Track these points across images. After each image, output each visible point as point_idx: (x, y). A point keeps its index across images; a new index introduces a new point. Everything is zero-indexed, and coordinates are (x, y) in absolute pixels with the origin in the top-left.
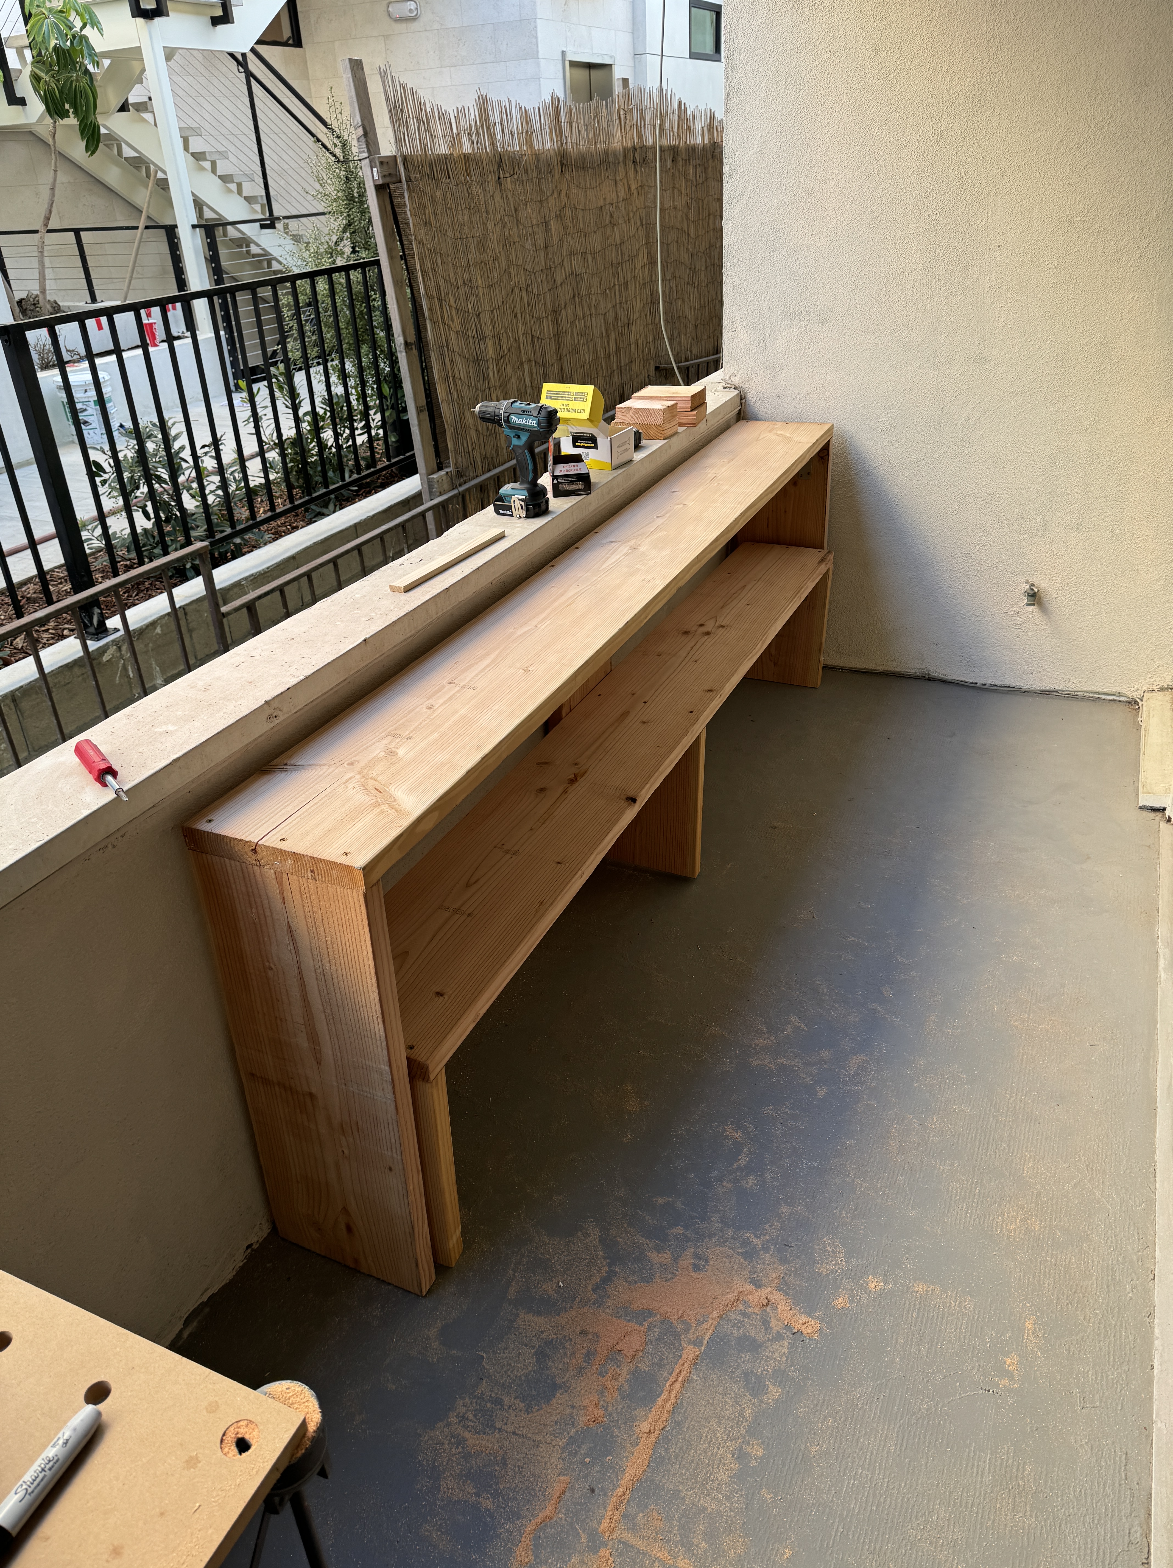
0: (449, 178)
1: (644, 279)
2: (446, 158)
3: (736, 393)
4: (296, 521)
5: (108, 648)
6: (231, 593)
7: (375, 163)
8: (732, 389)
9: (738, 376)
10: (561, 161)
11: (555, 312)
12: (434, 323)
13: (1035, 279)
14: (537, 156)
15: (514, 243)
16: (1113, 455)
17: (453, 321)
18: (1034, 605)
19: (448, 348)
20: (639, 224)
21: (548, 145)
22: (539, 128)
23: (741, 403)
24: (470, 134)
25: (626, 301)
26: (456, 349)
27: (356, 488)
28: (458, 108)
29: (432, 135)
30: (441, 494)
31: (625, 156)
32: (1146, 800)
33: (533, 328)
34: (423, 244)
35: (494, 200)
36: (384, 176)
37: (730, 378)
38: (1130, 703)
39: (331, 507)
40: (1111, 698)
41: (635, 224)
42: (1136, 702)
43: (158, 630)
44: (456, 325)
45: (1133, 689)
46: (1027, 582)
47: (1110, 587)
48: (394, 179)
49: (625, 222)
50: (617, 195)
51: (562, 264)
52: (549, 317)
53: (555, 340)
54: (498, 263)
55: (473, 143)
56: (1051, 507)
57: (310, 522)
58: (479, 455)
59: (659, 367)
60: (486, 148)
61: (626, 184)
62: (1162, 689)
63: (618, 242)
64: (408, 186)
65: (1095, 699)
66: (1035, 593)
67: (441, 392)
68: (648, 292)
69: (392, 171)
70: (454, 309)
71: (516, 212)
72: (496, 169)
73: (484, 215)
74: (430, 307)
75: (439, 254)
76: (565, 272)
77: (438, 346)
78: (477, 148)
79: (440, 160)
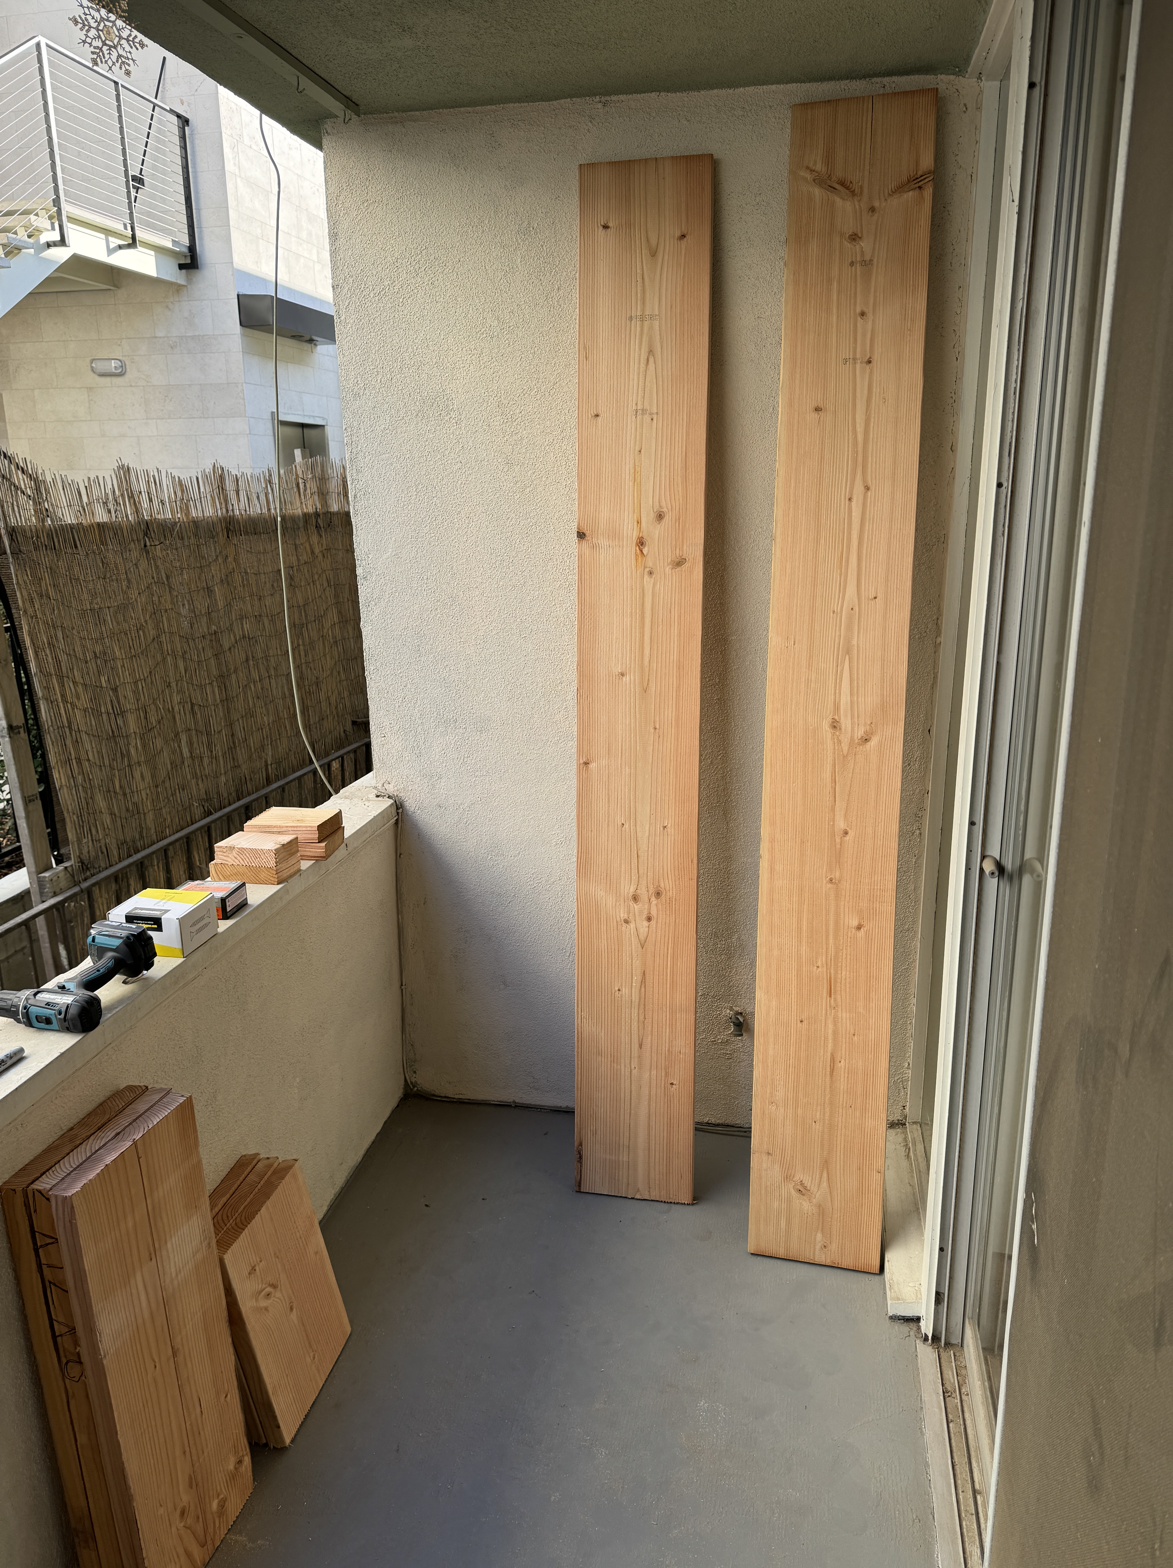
0: (76, 548)
1: (334, 637)
2: (72, 529)
3: (389, 804)
8: (385, 799)
9: (392, 785)
10: (227, 528)
11: (223, 678)
14: (196, 523)
15: (166, 611)
17: (78, 698)
18: (741, 1034)
19: (71, 729)
20: (325, 584)
21: (209, 513)
22: (197, 496)
23: (398, 812)
24: (105, 503)
25: (311, 661)
26: (83, 728)
28: (89, 478)
29: (54, 503)
30: (57, 894)
31: (306, 521)
32: (895, 1307)
33: (193, 696)
34: (36, 617)
35: (137, 568)
37: (382, 783)
44: (84, 701)
46: (731, 1008)
49: (309, 584)
51: (230, 629)
52: (215, 684)
53: (223, 706)
54: (144, 632)
55: (109, 512)
58: (114, 841)
60: (127, 516)
61: (308, 548)
63: (300, 604)
66: (741, 1022)
67: (59, 778)
68: (339, 649)
70: (80, 686)
71: (167, 580)
72: (141, 537)
73: (125, 584)
74: (45, 685)
75: (60, 628)
76: (235, 636)
77: (56, 727)
78: (116, 517)
79: (63, 530)
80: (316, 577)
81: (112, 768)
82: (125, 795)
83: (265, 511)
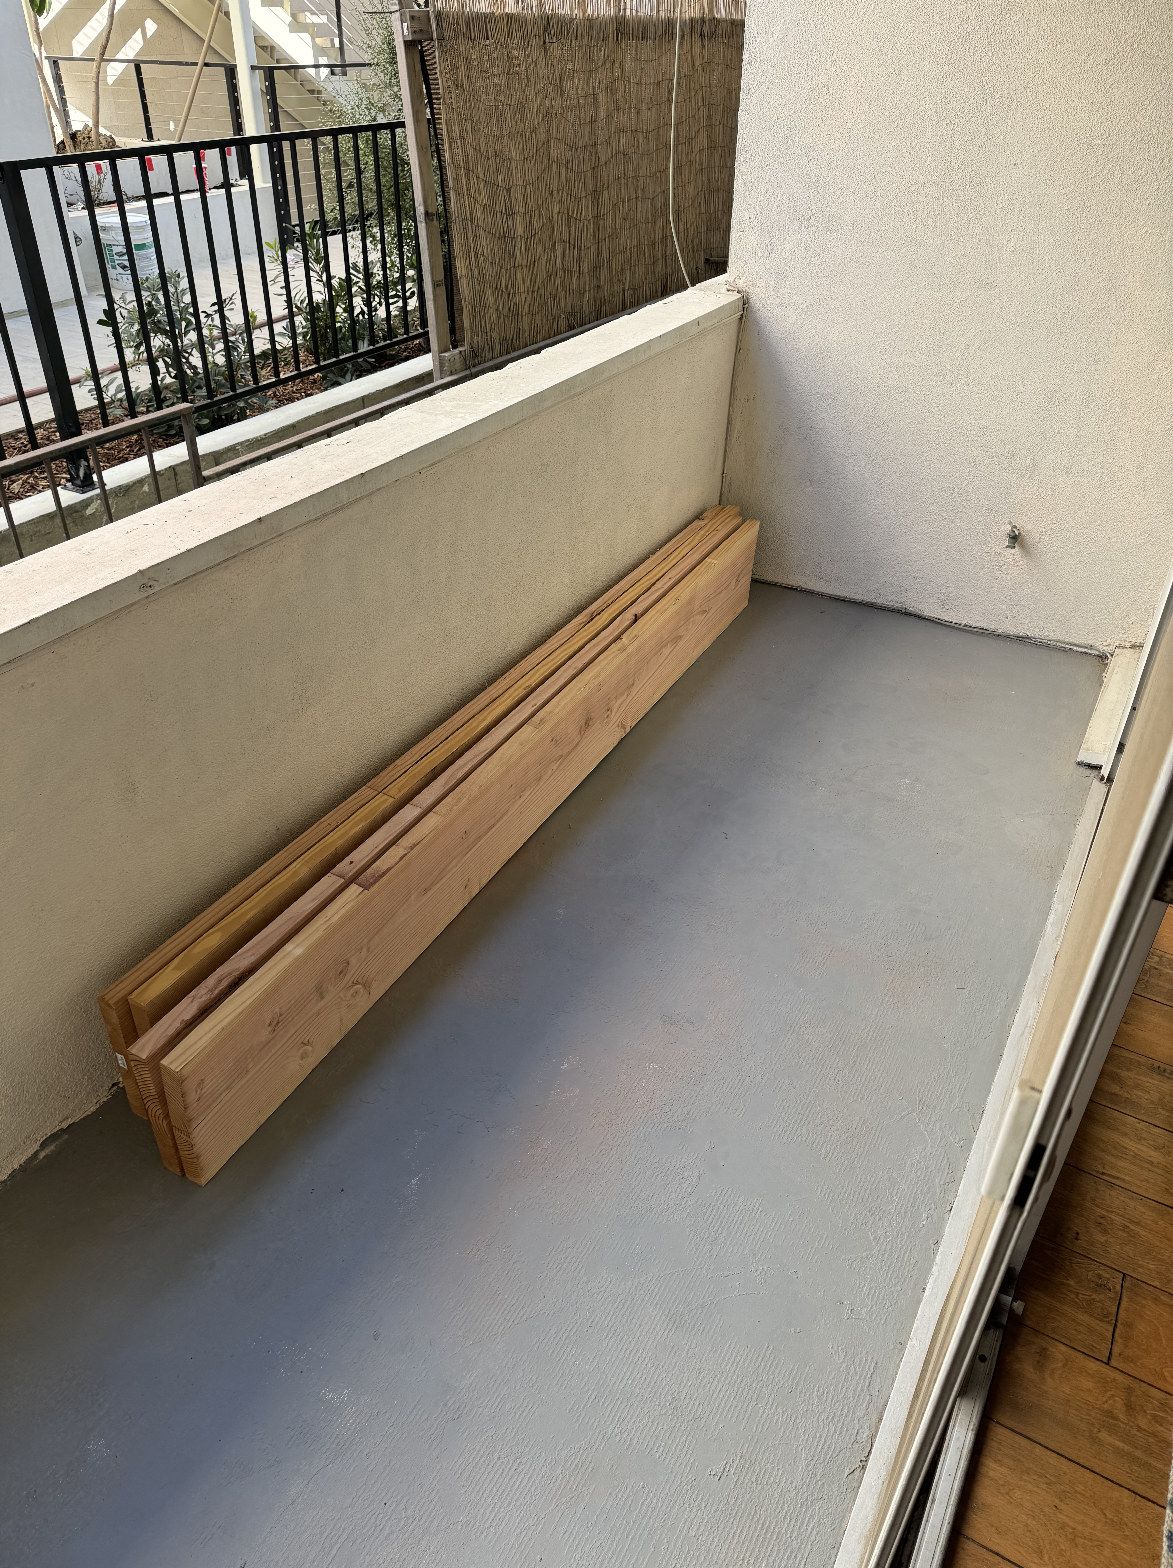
0: (488, 38)
1: (701, 164)
2: (486, 18)
3: (738, 297)
4: (312, 388)
5: (92, 502)
6: (225, 457)
7: (406, 17)
8: (735, 293)
9: (743, 280)
10: (617, 28)
11: (596, 193)
12: (459, 194)
13: (1048, 204)
14: (590, 21)
15: (556, 114)
16: (1110, 399)
17: (480, 194)
18: (1014, 547)
19: (472, 222)
20: (700, 103)
21: (604, 11)
23: (744, 308)
26: (481, 224)
27: (374, 360)
30: (451, 374)
31: (692, 28)
32: (1083, 757)
33: (570, 207)
34: (452, 108)
35: (536, 65)
36: (415, 32)
37: (735, 281)
38: (1101, 657)
39: (348, 376)
40: (1083, 650)
41: (696, 103)
42: (1106, 657)
43: (146, 488)
44: (483, 198)
45: (1105, 643)
46: (1010, 523)
47: (1092, 537)
48: (425, 36)
51: (608, 142)
52: (589, 198)
53: (594, 223)
54: (536, 135)
56: (1042, 448)
57: (326, 389)
58: (497, 336)
59: (709, 260)
60: (532, 8)
61: (690, 58)
62: (1133, 647)
64: (440, 45)
65: (1066, 650)
66: (1016, 536)
67: (460, 267)
68: (705, 178)
69: (424, 28)
70: (481, 181)
71: (560, 82)
72: (542, 33)
73: (524, 81)
74: (455, 177)
75: (470, 121)
76: (612, 151)
77: (461, 218)
78: (523, 8)
79: (478, 18)
80: (693, 93)
81: (501, 267)
82: (508, 294)
83: (654, 13)
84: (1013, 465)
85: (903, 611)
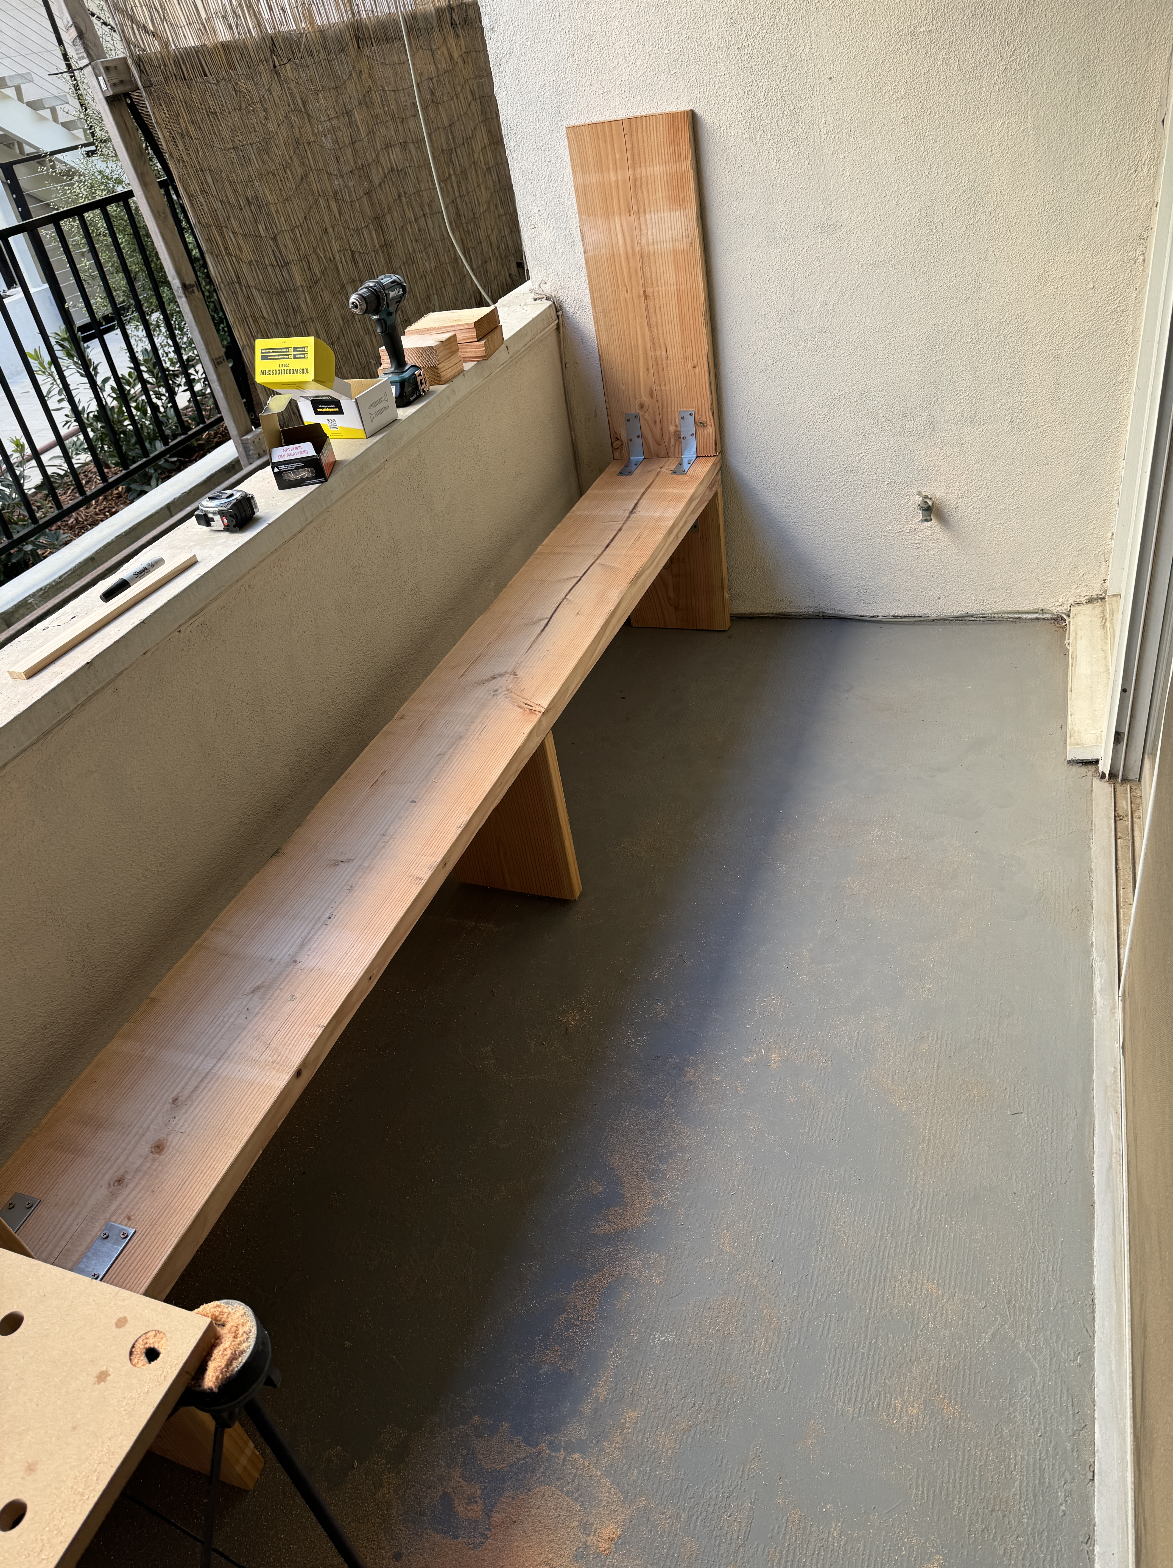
0: (206, 75)
2: (196, 52)
3: (548, 305)
7: (99, 70)
8: (544, 301)
9: (549, 283)
10: (355, 36)
11: (378, 219)
12: (216, 256)
14: (323, 33)
15: (309, 143)
16: (1002, 328)
17: (241, 251)
18: (931, 520)
19: (239, 283)
20: (470, 98)
21: (335, 18)
23: (558, 316)
24: (225, 18)
25: (468, 193)
26: (251, 283)
27: (174, 458)
29: (171, 24)
30: (260, 456)
32: (1072, 752)
33: (351, 242)
34: (183, 162)
35: (271, 94)
36: (115, 85)
37: (540, 286)
38: (1056, 619)
39: (153, 482)
40: (1034, 616)
42: (1062, 618)
44: (247, 255)
45: (1057, 604)
46: (919, 493)
47: (1017, 488)
48: (129, 87)
49: (452, 98)
50: (436, 67)
51: (377, 161)
52: (371, 226)
53: (385, 252)
54: (291, 171)
55: (230, 27)
56: (936, 401)
57: (132, 502)
60: (249, 31)
62: (1091, 601)
63: (447, 124)
64: (150, 94)
65: (1015, 620)
66: (930, 506)
69: (124, 78)
70: (240, 237)
71: (304, 106)
72: (269, 56)
73: (262, 114)
74: (207, 237)
75: (207, 172)
76: (383, 168)
77: (226, 284)
78: (239, 33)
79: (188, 54)
80: (459, 88)
83: (393, 10)
84: (907, 427)
85: (821, 615)
